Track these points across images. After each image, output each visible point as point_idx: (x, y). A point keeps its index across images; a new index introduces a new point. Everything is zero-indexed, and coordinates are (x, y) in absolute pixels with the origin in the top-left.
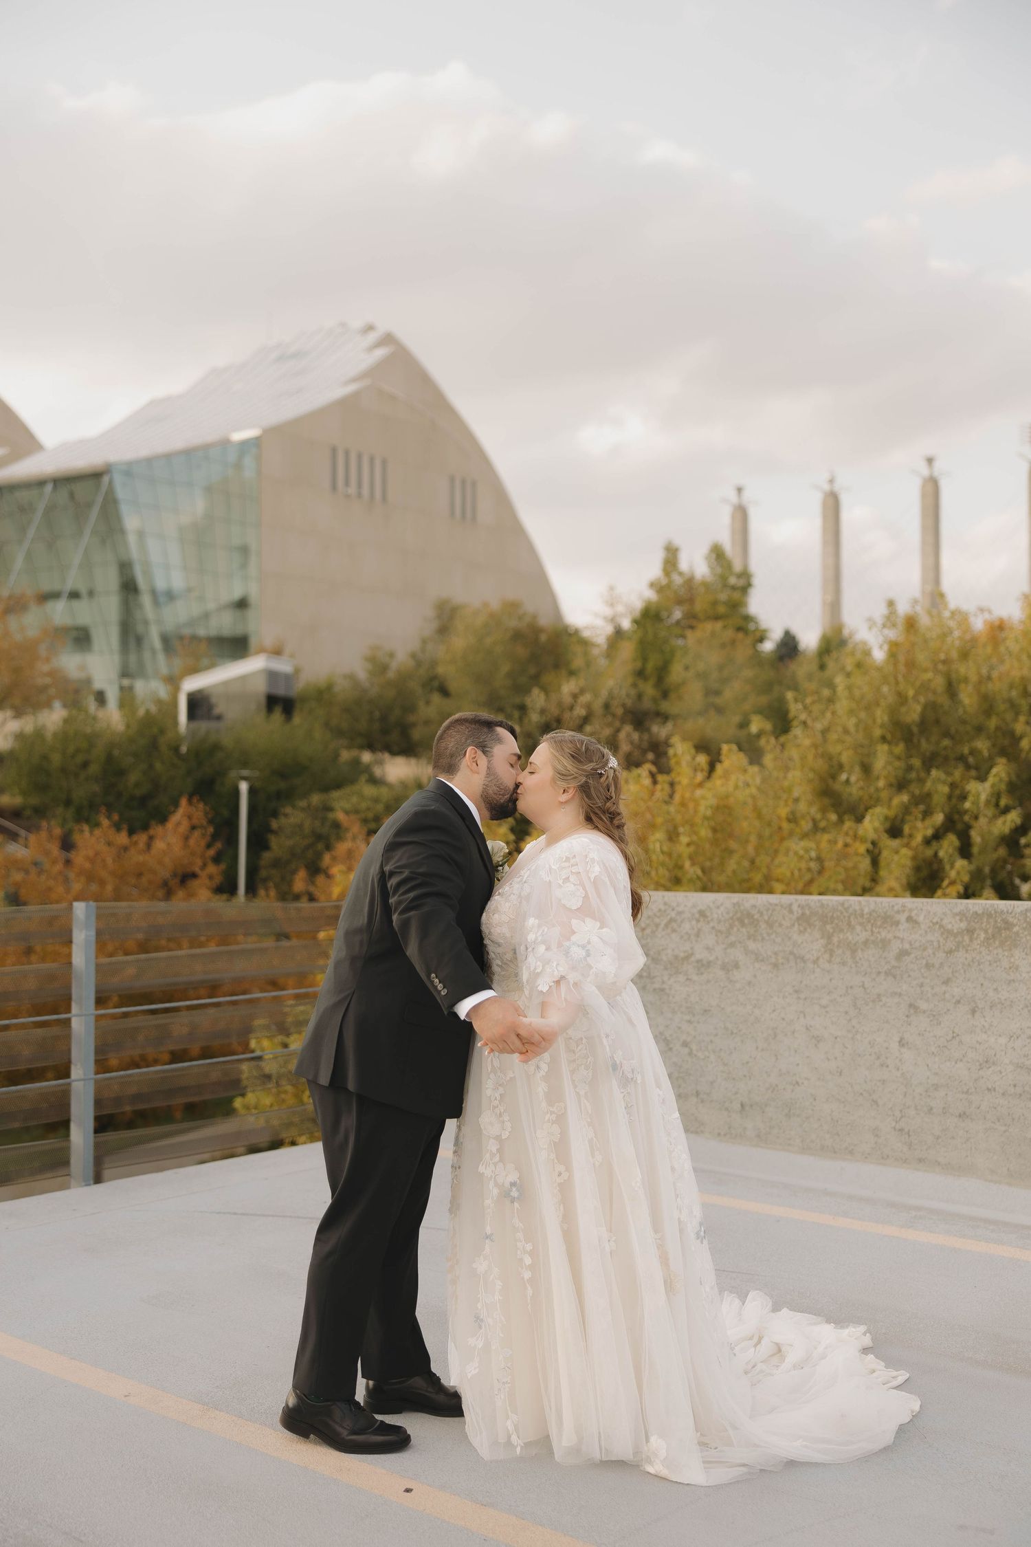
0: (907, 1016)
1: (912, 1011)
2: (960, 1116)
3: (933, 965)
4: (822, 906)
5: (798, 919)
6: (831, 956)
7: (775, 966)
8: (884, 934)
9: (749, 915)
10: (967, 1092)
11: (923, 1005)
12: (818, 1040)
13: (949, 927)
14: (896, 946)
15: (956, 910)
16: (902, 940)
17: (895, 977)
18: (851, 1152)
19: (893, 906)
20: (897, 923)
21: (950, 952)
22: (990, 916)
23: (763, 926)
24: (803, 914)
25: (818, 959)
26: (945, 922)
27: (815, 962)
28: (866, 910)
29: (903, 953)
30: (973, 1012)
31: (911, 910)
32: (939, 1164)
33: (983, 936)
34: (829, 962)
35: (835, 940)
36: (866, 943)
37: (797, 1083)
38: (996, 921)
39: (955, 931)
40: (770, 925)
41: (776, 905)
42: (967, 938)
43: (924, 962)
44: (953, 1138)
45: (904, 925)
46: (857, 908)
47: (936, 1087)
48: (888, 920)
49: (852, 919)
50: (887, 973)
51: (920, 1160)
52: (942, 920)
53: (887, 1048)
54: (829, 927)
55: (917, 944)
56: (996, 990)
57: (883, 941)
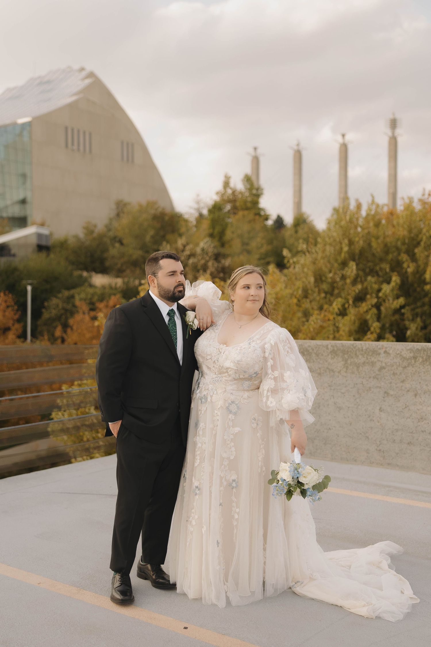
0: (384, 397)
1: (386, 395)
2: (408, 444)
3: (396, 374)
4: (343, 346)
5: (331, 352)
6: (347, 369)
7: (320, 374)
8: (373, 359)
9: (307, 350)
10: (412, 433)
11: (391, 392)
12: (340, 409)
13: (405, 356)
14: (378, 365)
15: (408, 348)
16: (382, 362)
17: (378, 379)
18: (355, 461)
19: (377, 346)
20: (379, 354)
21: (405, 367)
22: (424, 350)
23: (314, 355)
24: (333, 350)
25: (340, 371)
26: (402, 353)
27: (339, 372)
28: (364, 348)
29: (382, 368)
30: (416, 395)
31: (386, 348)
32: (398, 466)
33: (421, 360)
34: (346, 372)
35: (349, 362)
36: (364, 363)
37: (330, 429)
38: (427, 353)
39: (408, 358)
40: (317, 355)
41: (320, 345)
42: (413, 361)
43: (392, 372)
44: (405, 454)
45: (383, 355)
46: (360, 347)
47: (397, 430)
48: (375, 352)
49: (357, 352)
50: (374, 377)
51: (389, 464)
52: (401, 352)
53: (373, 412)
54: (346, 356)
55: (389, 364)
56: (427, 385)
57: (372, 362)
